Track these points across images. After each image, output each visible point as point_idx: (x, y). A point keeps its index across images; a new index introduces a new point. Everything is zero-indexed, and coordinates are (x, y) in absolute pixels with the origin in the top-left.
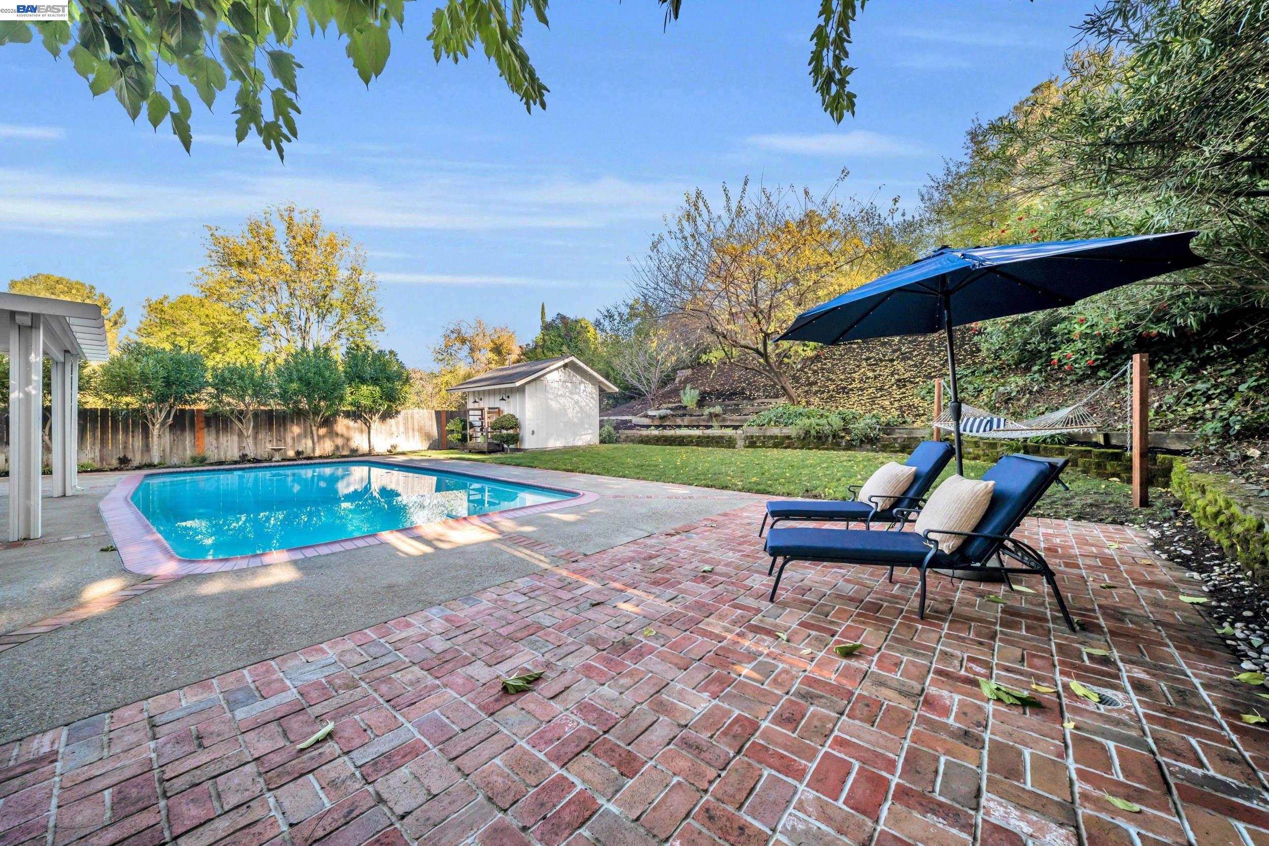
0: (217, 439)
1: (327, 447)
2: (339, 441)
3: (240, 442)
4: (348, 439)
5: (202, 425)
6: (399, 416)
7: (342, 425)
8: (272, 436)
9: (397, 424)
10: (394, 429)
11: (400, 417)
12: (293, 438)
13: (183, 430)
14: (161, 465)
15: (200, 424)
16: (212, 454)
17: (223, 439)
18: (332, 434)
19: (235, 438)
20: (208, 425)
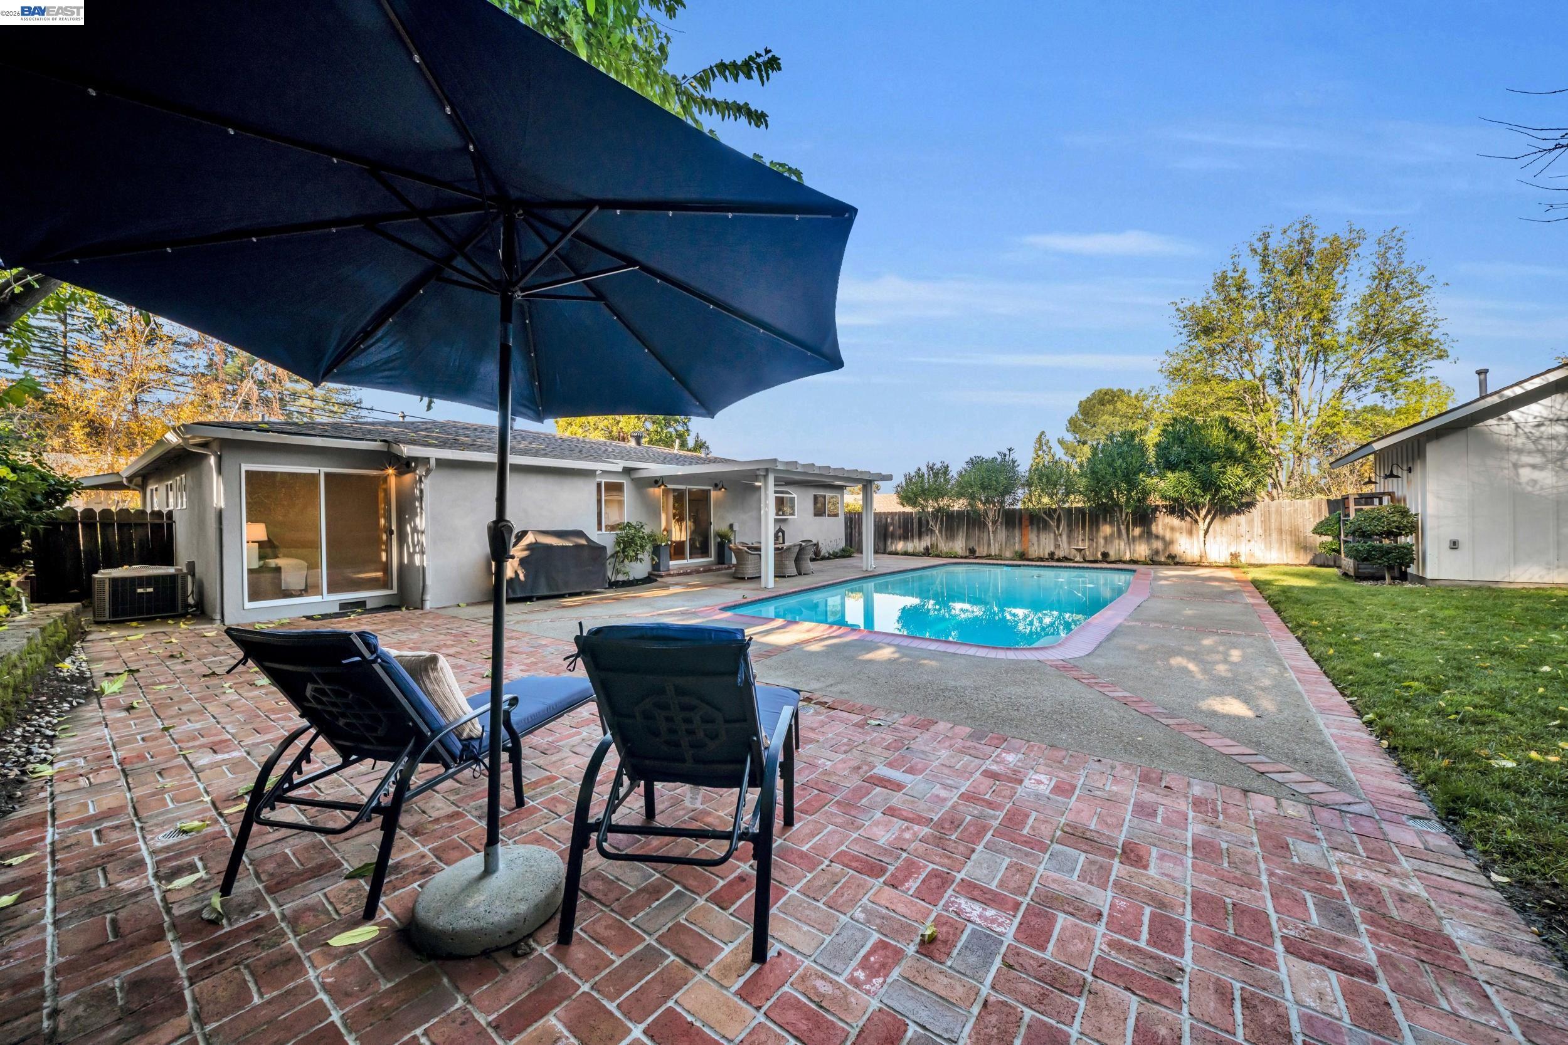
0: (1038, 536)
1: (1142, 550)
2: (1159, 545)
3: (1056, 539)
4: (1171, 542)
5: (1027, 523)
6: (1253, 510)
7: (1164, 523)
8: (1084, 534)
9: (1251, 522)
10: (1244, 528)
11: (1256, 512)
12: (1105, 538)
13: (1014, 527)
14: (996, 557)
15: (1025, 522)
16: (1034, 551)
17: (1043, 536)
18: (1148, 535)
19: (1052, 535)
20: (1032, 523)
